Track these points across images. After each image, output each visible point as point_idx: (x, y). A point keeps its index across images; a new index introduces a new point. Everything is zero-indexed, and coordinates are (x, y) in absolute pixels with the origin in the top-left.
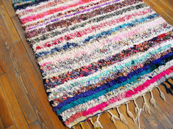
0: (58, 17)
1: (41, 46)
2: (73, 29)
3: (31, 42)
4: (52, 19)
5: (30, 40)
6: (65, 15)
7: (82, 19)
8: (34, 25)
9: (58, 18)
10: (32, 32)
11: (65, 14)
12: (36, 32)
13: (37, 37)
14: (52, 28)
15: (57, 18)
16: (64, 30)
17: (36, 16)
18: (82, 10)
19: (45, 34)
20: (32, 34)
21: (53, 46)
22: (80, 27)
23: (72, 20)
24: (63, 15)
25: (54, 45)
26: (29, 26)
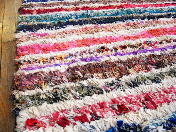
0: (98, 54)
1: (41, 119)
2: (134, 84)
3: (18, 102)
4: (85, 56)
5: (17, 97)
6: (114, 52)
7: (152, 65)
8: (41, 63)
9: (99, 56)
10: (29, 77)
11: (114, 50)
12: (40, 80)
13: (39, 90)
14: (81, 76)
15: (96, 56)
16: (111, 85)
17: (51, 45)
18: (151, 48)
19: (62, 86)
20: (30, 80)
21: (75, 124)
22: (150, 81)
23: (130, 64)
24: (109, 52)
25: (78, 123)
26: (29, 62)
